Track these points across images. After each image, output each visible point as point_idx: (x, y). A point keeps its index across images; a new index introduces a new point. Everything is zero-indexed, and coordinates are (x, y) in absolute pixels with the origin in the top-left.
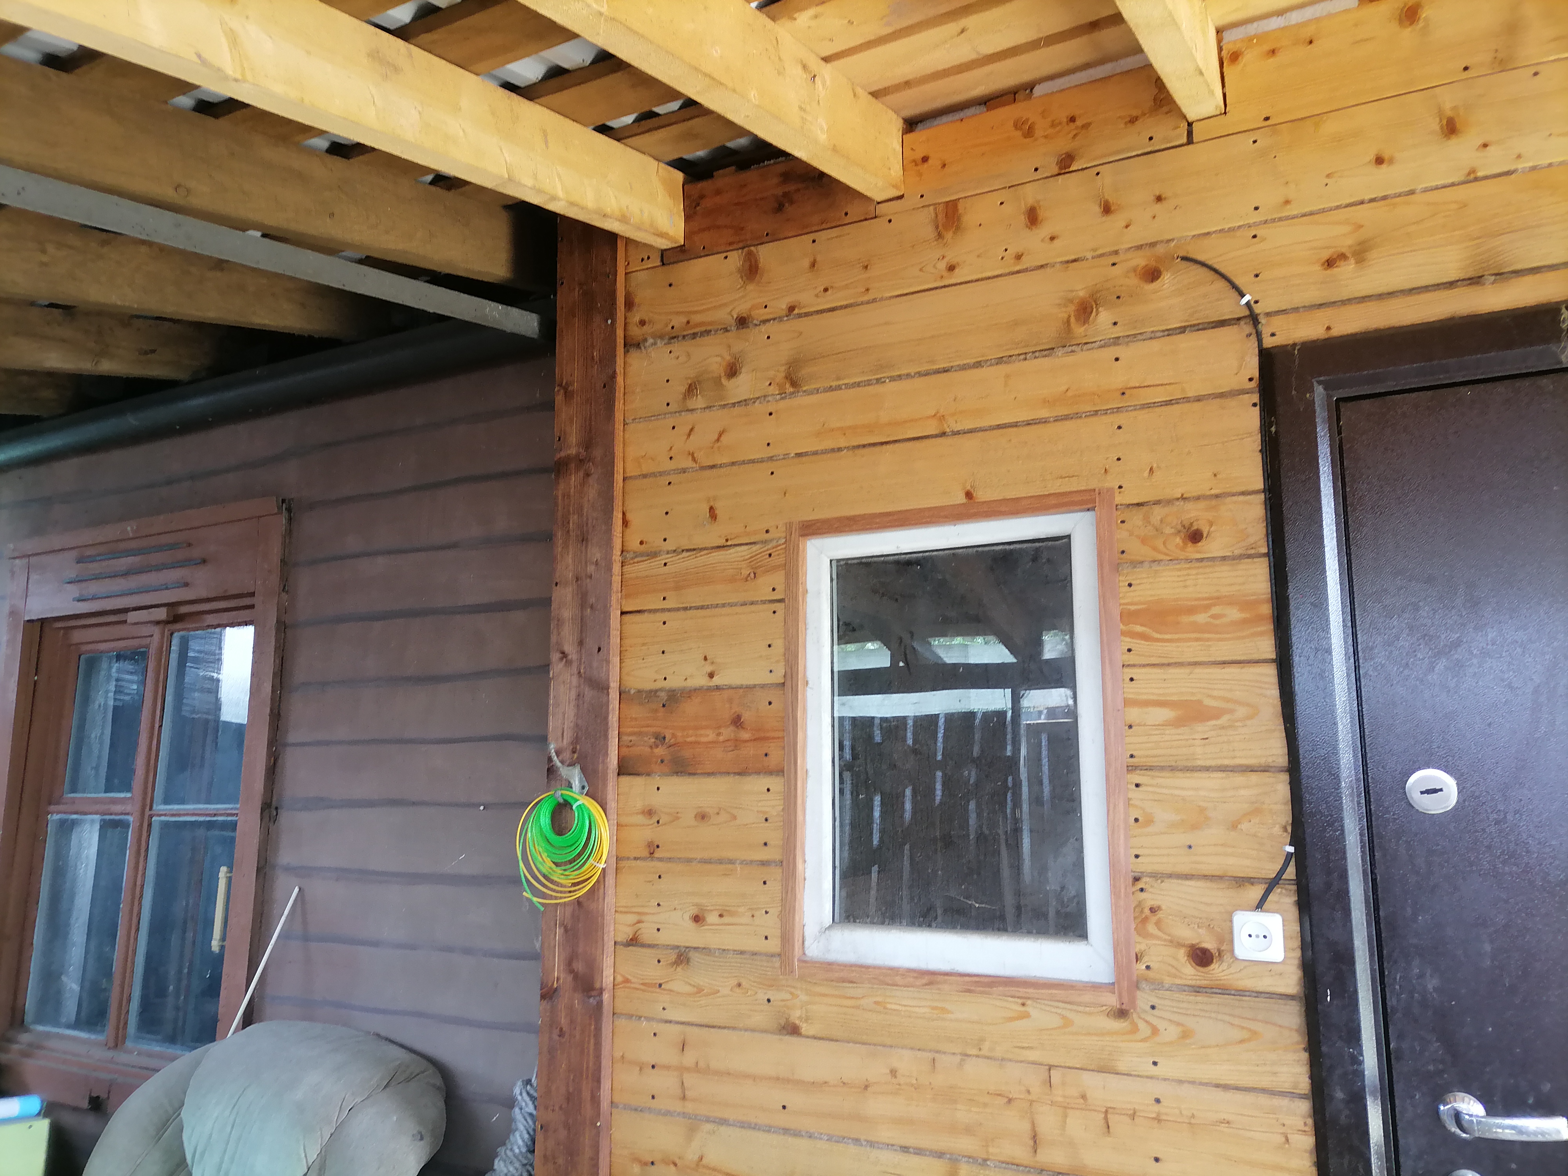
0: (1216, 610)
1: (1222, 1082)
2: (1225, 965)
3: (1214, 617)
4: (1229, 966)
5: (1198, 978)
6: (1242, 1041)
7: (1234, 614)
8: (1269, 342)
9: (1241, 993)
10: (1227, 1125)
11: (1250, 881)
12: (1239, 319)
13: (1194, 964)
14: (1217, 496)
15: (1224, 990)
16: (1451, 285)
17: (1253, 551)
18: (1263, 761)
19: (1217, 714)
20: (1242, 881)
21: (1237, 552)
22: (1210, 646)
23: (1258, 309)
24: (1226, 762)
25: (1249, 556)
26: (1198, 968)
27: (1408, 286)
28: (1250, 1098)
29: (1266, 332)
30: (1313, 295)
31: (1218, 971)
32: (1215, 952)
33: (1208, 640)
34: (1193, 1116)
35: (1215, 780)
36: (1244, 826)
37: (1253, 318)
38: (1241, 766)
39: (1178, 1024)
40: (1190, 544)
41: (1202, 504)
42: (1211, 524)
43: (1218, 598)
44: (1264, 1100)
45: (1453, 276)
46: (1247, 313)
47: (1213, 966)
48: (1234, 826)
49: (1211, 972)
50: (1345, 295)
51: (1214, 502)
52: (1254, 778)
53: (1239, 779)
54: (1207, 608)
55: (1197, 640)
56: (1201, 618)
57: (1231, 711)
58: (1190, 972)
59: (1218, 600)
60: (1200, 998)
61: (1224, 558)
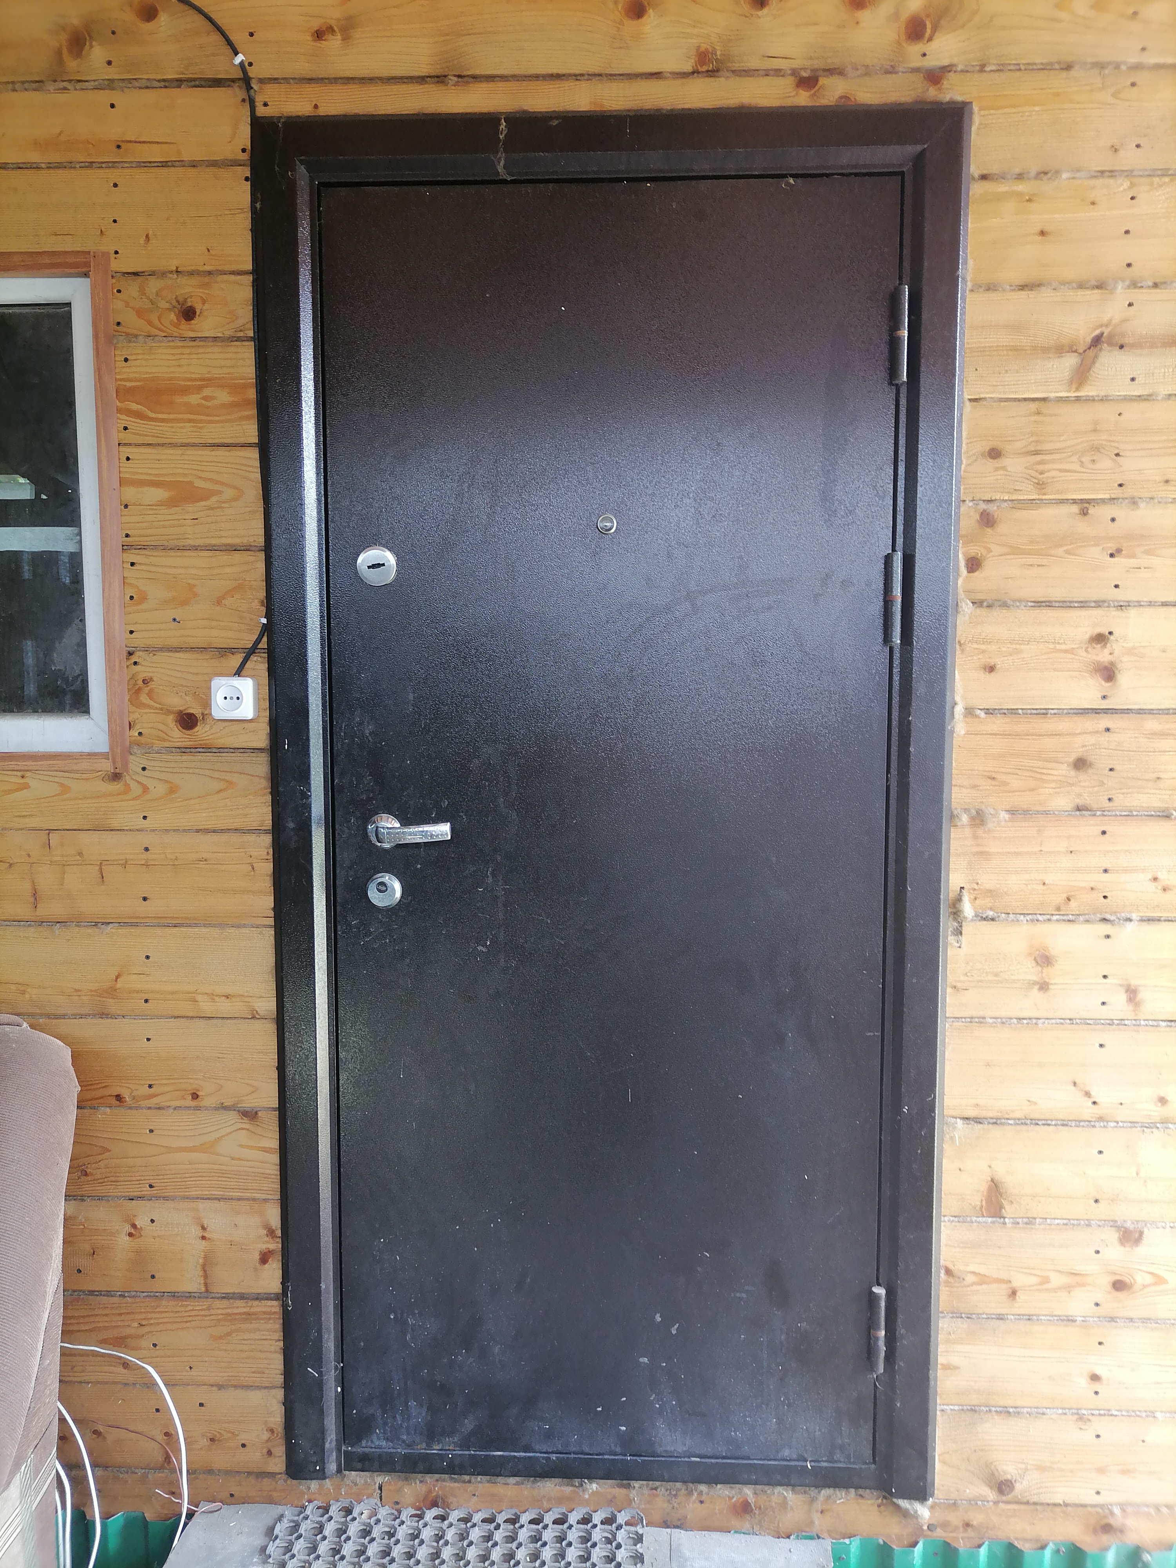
0: (207, 392)
1: (201, 827)
2: (207, 727)
3: (205, 398)
4: (211, 728)
5: (183, 740)
6: (220, 791)
7: (223, 397)
8: (261, 111)
9: (221, 749)
10: (205, 862)
11: (232, 651)
12: (233, 81)
13: (181, 729)
14: (210, 273)
15: (207, 749)
16: (422, 80)
17: (241, 334)
18: (245, 541)
19: (206, 495)
20: (226, 651)
21: (228, 333)
22: (201, 428)
23: (252, 72)
24: (214, 541)
25: (238, 339)
26: (184, 731)
27: (386, 73)
28: (224, 837)
29: (259, 100)
30: (302, 67)
31: (201, 732)
32: (199, 716)
33: (201, 421)
34: (176, 859)
35: (203, 560)
36: (228, 601)
37: (246, 81)
38: (226, 545)
39: (167, 782)
40: (183, 321)
41: (195, 281)
42: (204, 302)
43: (209, 379)
44: (235, 838)
45: (424, 71)
46: (241, 75)
47: (196, 729)
48: (219, 602)
49: (196, 734)
50: (331, 72)
51: (207, 279)
52: (238, 557)
53: (224, 558)
54: (200, 389)
55: (190, 421)
56: (194, 399)
57: (220, 493)
58: (177, 735)
59: (208, 382)
60: (185, 757)
61: (215, 338)
